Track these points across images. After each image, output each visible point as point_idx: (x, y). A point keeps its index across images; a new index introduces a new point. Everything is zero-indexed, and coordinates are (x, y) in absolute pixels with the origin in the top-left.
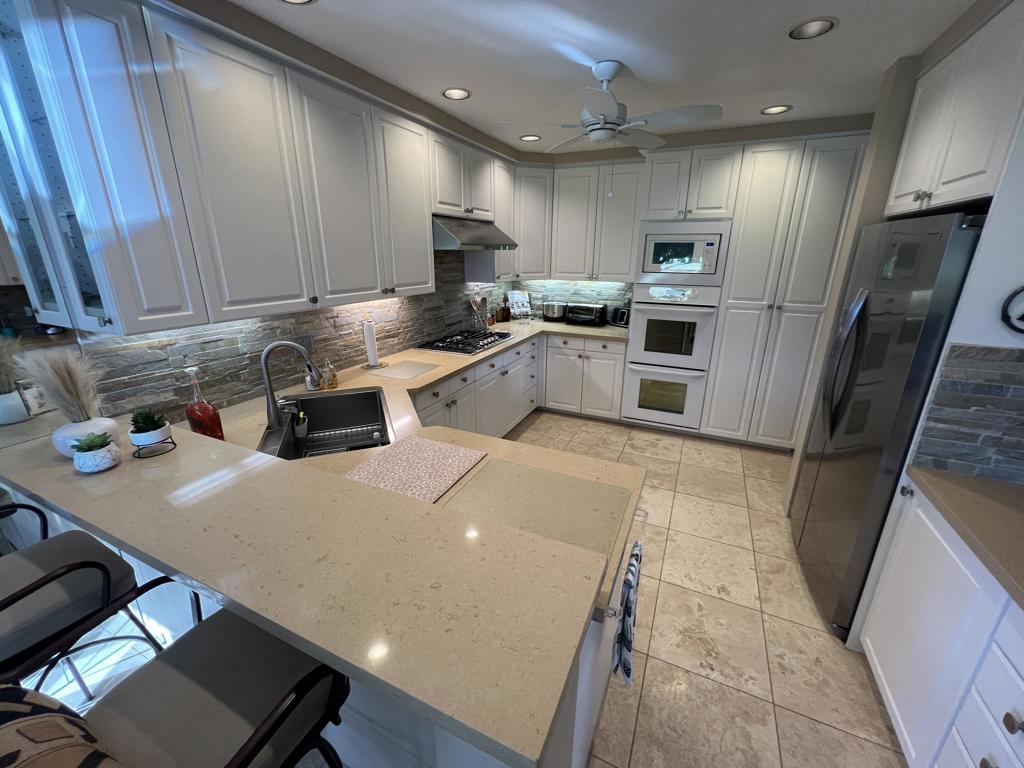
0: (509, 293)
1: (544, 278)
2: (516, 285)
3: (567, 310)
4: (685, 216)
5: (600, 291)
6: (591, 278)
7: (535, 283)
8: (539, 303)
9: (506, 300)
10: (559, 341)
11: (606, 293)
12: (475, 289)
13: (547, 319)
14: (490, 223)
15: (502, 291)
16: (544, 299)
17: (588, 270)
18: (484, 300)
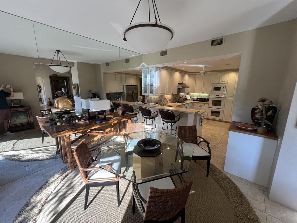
0: (187, 96)
1: (194, 93)
2: (188, 94)
3: (197, 99)
4: (219, 83)
5: (204, 95)
6: (202, 93)
7: (192, 94)
8: (192, 97)
9: (186, 97)
10: (196, 104)
11: (205, 96)
12: (181, 94)
13: (194, 100)
14: (185, 84)
15: (185, 95)
16: (193, 97)
17: (202, 91)
18: (183, 96)
